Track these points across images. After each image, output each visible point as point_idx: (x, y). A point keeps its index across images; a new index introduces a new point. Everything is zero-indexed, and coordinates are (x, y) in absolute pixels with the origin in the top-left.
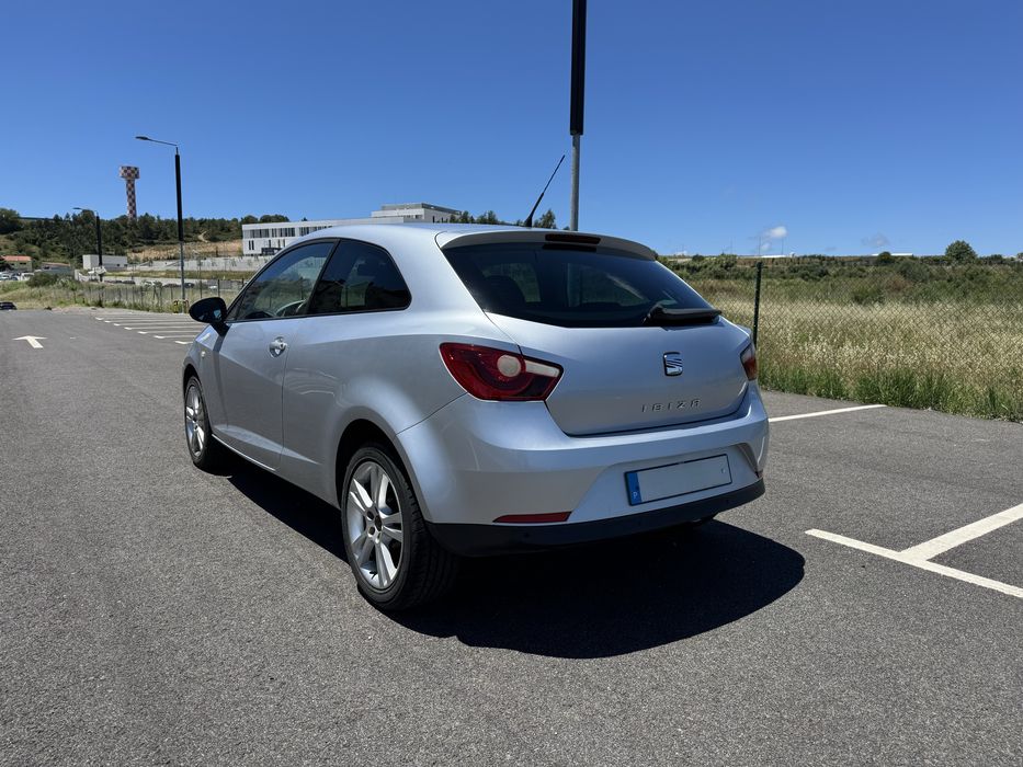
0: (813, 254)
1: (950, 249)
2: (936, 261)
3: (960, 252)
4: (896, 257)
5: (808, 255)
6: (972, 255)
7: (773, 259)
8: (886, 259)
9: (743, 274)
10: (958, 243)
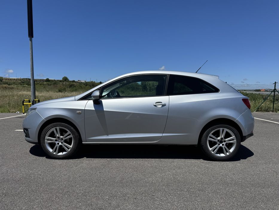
0: (26, 78)
1: (63, 78)
2: (60, 81)
3: (65, 79)
4: (50, 80)
5: (25, 78)
6: (68, 80)
7: (14, 79)
8: (48, 80)
9: (7, 83)
10: (65, 77)
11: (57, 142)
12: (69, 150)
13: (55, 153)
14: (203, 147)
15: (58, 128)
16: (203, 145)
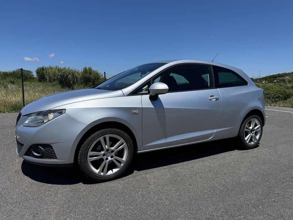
11: (105, 157)
12: (122, 165)
13: (102, 174)
14: (242, 138)
15: (107, 137)
16: (241, 136)
